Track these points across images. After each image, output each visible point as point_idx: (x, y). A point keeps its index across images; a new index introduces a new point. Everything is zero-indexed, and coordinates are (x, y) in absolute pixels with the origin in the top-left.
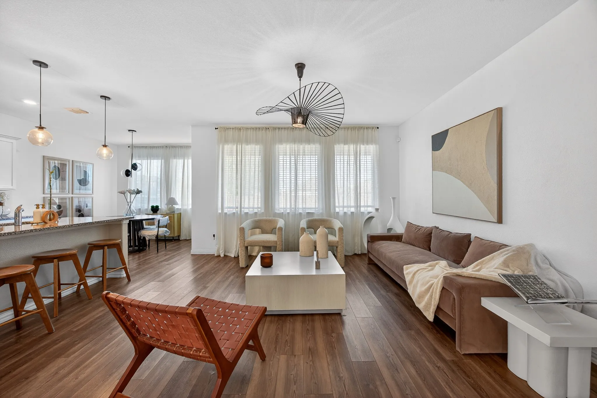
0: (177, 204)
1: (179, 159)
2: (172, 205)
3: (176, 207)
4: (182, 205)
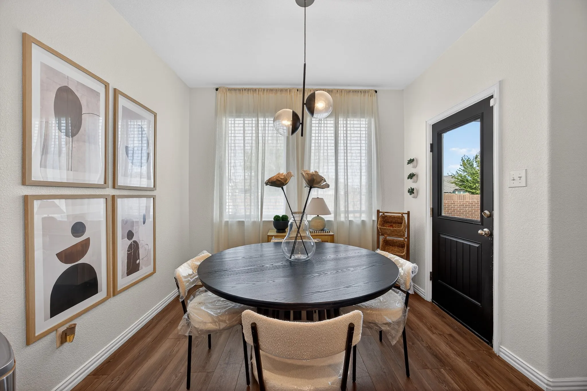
0: (328, 213)
2: (318, 216)
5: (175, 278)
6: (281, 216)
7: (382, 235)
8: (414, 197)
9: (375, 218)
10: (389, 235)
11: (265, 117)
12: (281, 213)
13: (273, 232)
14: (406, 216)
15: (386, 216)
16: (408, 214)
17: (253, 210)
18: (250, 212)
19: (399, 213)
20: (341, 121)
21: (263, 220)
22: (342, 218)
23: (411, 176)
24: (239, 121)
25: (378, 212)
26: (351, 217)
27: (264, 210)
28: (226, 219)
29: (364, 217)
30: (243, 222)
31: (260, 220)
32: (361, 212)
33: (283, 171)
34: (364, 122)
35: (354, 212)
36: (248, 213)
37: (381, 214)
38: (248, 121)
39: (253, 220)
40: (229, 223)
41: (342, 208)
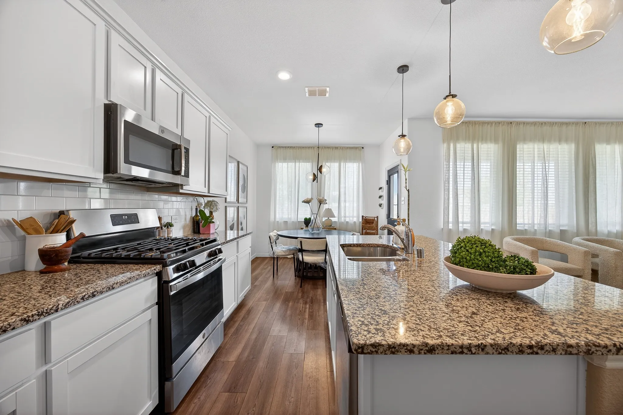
0: (334, 217)
1: (334, 162)
2: (328, 218)
3: (333, 219)
4: (339, 217)
5: (270, 237)
6: (308, 218)
7: (365, 230)
8: (382, 209)
9: (361, 220)
10: (368, 230)
11: (299, 162)
12: (308, 217)
13: (304, 226)
14: (376, 219)
15: (366, 219)
16: (377, 217)
17: (292, 215)
18: (291, 216)
19: (373, 217)
20: (342, 164)
21: (298, 220)
22: (343, 220)
23: (380, 197)
24: (285, 165)
25: (363, 216)
26: (347, 220)
27: (298, 215)
28: (277, 220)
29: (355, 219)
30: (287, 222)
31: (296, 221)
32: (353, 217)
33: (310, 197)
34: (355, 165)
35: (349, 217)
36: (290, 217)
37: (364, 218)
38: (290, 164)
39: (292, 221)
40: (279, 222)
41: (343, 214)
